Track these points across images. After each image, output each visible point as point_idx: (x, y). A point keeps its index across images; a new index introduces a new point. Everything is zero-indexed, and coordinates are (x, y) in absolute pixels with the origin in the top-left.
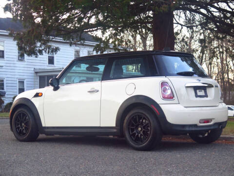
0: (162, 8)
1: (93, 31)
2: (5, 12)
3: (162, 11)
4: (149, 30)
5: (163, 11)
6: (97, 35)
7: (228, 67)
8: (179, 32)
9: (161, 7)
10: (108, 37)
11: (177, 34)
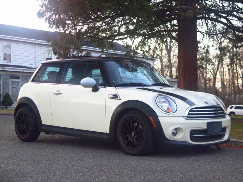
0: (188, 14)
1: (123, 39)
2: (39, 18)
3: (187, 16)
4: (174, 38)
5: (189, 16)
6: (127, 43)
7: (237, 75)
8: (201, 41)
9: (186, 13)
10: (137, 45)
11: (199, 42)
